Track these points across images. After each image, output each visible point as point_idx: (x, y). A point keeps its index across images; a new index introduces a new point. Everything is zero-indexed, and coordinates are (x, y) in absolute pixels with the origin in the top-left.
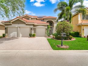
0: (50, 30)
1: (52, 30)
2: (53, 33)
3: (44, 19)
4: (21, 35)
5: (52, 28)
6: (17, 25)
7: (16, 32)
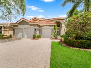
0: (58, 31)
1: (60, 31)
2: (61, 34)
3: (51, 20)
4: (26, 36)
5: (60, 29)
6: (22, 27)
7: (22, 33)
